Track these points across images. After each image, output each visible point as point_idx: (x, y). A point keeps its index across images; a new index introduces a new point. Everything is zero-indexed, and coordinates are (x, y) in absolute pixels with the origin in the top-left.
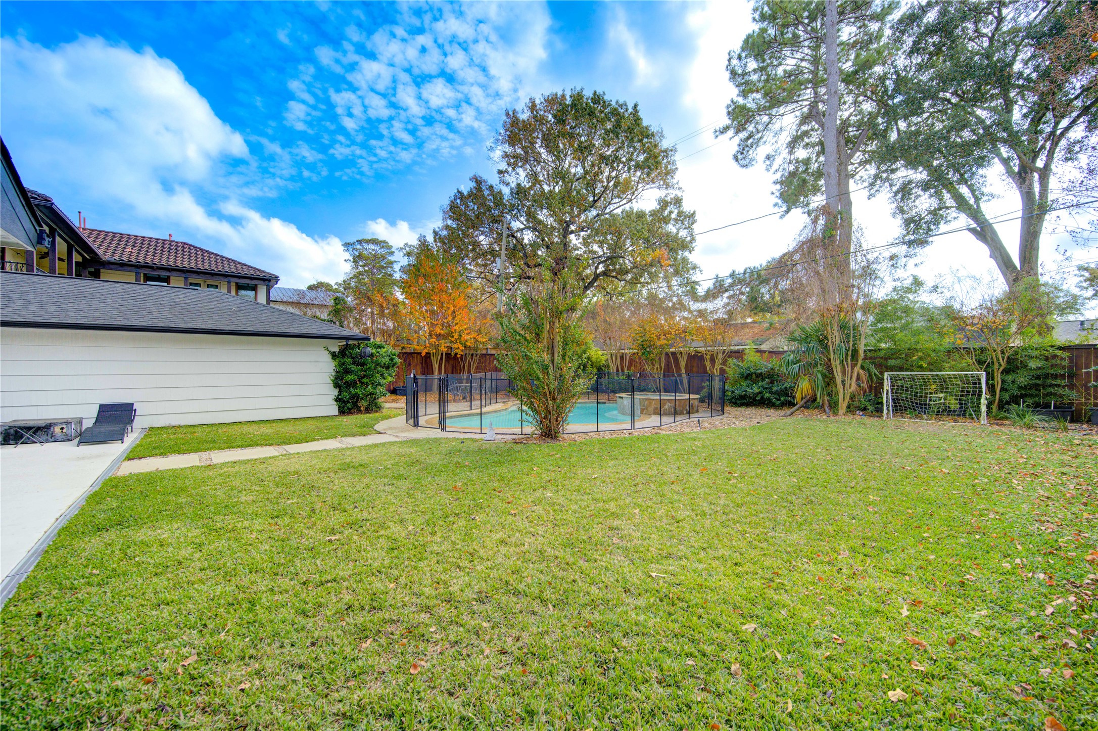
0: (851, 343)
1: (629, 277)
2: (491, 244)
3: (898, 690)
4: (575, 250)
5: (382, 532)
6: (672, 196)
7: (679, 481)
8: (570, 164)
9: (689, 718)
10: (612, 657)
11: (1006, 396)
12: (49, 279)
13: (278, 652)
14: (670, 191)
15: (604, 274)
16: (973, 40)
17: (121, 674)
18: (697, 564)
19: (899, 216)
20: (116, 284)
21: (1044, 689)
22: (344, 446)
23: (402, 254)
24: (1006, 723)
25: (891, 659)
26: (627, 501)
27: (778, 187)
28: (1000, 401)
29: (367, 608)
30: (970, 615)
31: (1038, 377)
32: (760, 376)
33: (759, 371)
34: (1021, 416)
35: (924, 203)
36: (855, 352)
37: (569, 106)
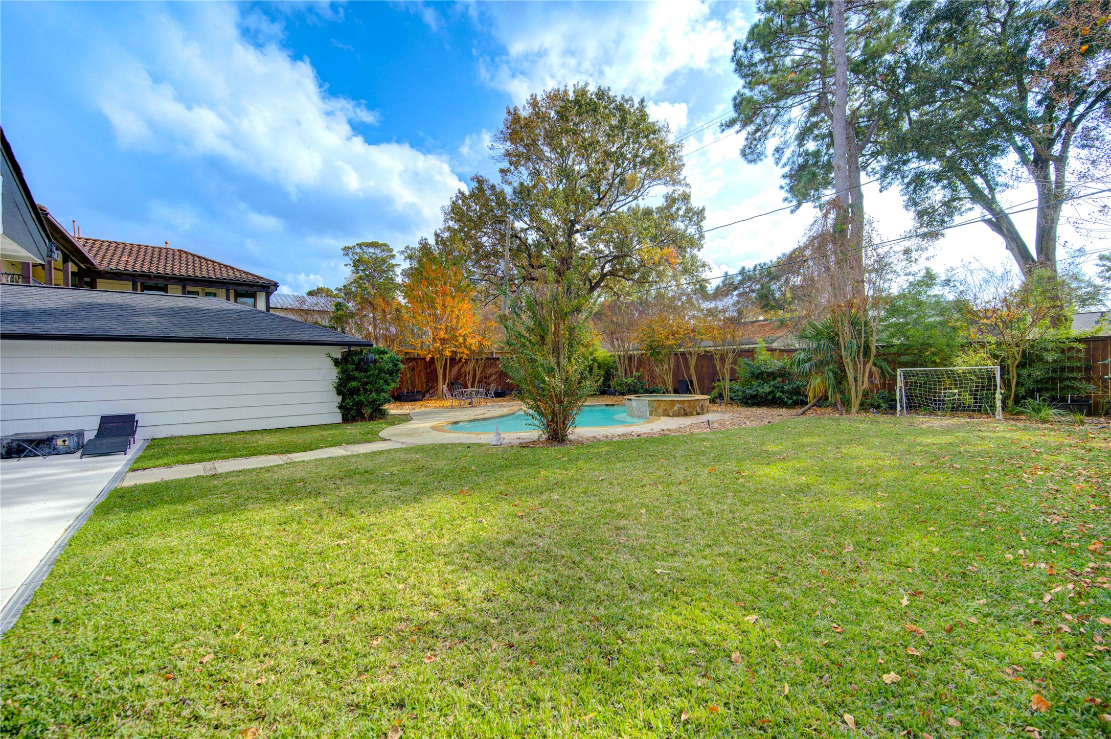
0: (863, 340)
1: (637, 276)
2: (494, 245)
3: (892, 673)
4: (581, 249)
5: (390, 536)
6: (680, 192)
7: (686, 481)
8: (574, 161)
9: (689, 701)
10: (616, 648)
11: (1022, 391)
12: (47, 290)
13: (292, 649)
14: (677, 187)
15: (611, 273)
16: (985, 26)
17: (142, 672)
18: (702, 561)
19: (913, 209)
20: (114, 294)
21: (1034, 670)
22: (349, 454)
23: (403, 257)
24: (995, 702)
25: (888, 646)
26: (634, 502)
27: (787, 181)
28: (1016, 395)
29: (377, 607)
30: (969, 604)
31: (1054, 371)
32: (772, 376)
33: (770, 370)
34: (1037, 411)
35: (937, 194)
36: (867, 349)
37: (571, 102)
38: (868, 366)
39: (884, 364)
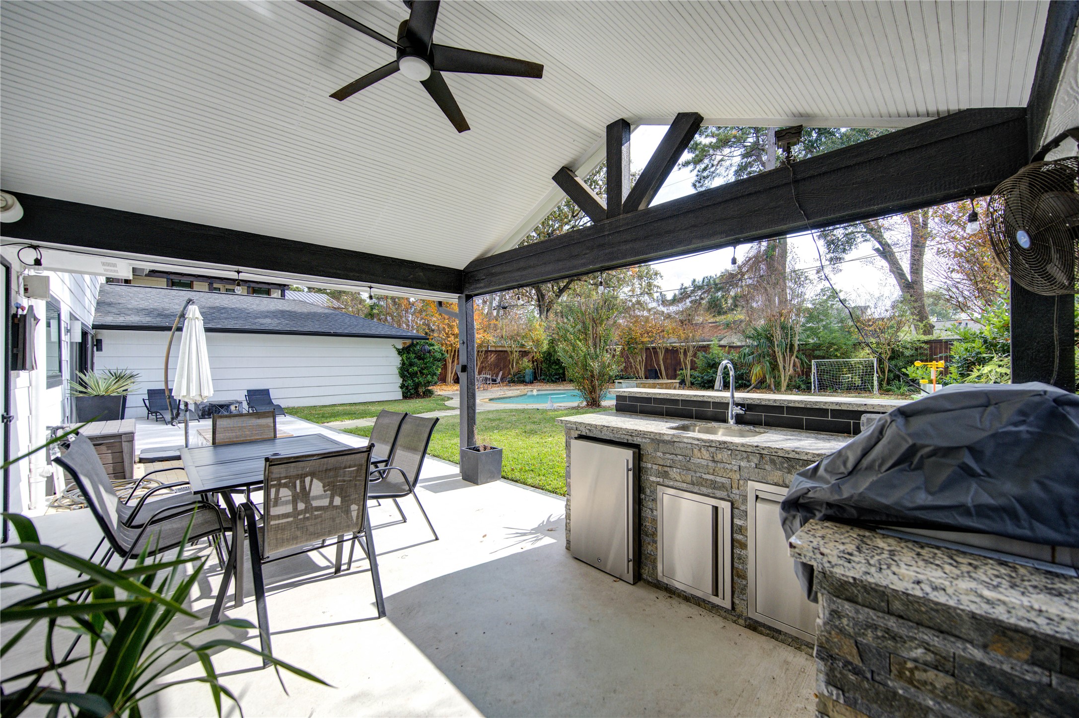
0: (789, 339)
28: (887, 379)
34: (899, 388)
38: (793, 358)
39: (803, 357)
